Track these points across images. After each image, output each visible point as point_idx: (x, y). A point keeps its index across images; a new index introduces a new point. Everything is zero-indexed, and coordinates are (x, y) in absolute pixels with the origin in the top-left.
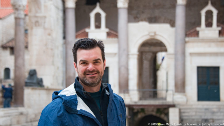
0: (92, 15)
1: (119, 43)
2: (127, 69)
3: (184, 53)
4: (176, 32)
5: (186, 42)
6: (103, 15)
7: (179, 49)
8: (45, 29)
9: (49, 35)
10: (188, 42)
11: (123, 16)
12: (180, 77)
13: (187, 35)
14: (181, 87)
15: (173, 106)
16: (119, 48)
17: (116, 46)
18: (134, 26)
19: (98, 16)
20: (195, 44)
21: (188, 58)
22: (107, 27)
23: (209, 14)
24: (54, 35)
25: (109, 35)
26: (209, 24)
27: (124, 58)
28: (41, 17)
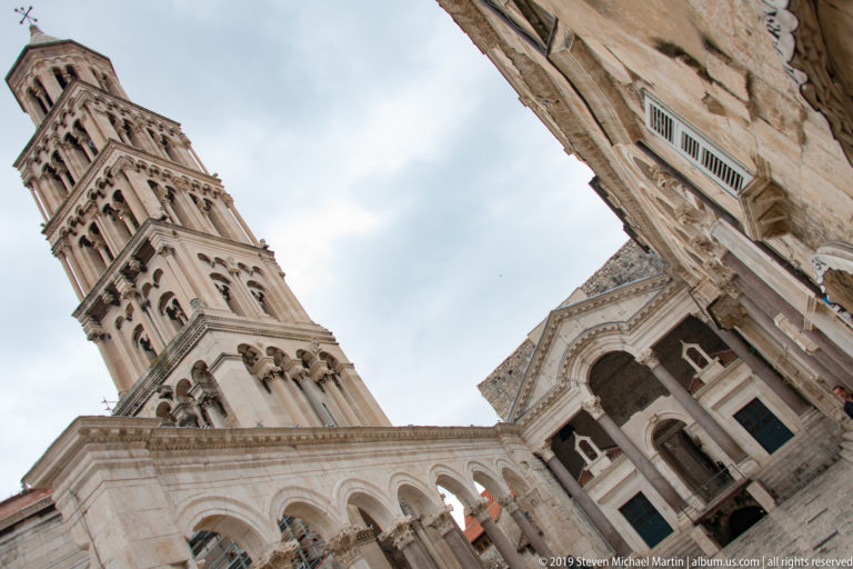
0: (577, 448)
1: (628, 456)
2: (663, 478)
3: (706, 414)
4: (676, 397)
5: (696, 400)
6: (588, 439)
7: (697, 413)
8: (545, 502)
9: (553, 505)
10: (699, 398)
11: (608, 425)
12: (726, 442)
13: (690, 392)
14: (738, 453)
15: (749, 482)
16: (633, 462)
17: (628, 461)
18: (628, 427)
19: (584, 445)
20: (708, 394)
21: (715, 415)
22: (602, 449)
23: (692, 353)
24: (558, 501)
25: (610, 456)
26: (703, 363)
27: (648, 470)
28: (533, 493)
